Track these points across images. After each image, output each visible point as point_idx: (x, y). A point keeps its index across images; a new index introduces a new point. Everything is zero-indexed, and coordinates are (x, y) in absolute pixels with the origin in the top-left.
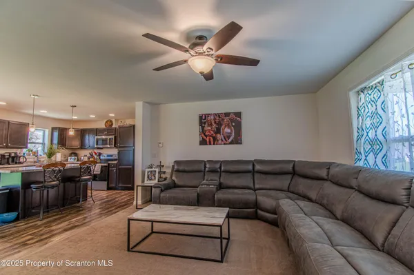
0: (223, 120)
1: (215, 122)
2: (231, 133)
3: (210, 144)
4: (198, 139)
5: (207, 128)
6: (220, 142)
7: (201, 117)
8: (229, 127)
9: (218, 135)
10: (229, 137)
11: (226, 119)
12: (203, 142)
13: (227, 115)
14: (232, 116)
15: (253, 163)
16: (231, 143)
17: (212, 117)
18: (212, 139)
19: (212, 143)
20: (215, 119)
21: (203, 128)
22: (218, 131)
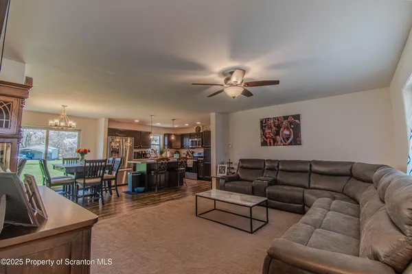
0: (282, 123)
1: (275, 126)
2: (290, 135)
3: (270, 145)
4: (259, 141)
5: (267, 131)
6: (279, 143)
7: (262, 122)
8: (288, 129)
9: (278, 137)
10: (288, 139)
11: (285, 122)
12: (264, 144)
13: (286, 118)
14: (291, 119)
15: (311, 163)
16: (289, 145)
17: (272, 121)
18: (272, 141)
19: (272, 144)
20: (274, 122)
21: (264, 131)
22: (277, 133)
